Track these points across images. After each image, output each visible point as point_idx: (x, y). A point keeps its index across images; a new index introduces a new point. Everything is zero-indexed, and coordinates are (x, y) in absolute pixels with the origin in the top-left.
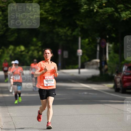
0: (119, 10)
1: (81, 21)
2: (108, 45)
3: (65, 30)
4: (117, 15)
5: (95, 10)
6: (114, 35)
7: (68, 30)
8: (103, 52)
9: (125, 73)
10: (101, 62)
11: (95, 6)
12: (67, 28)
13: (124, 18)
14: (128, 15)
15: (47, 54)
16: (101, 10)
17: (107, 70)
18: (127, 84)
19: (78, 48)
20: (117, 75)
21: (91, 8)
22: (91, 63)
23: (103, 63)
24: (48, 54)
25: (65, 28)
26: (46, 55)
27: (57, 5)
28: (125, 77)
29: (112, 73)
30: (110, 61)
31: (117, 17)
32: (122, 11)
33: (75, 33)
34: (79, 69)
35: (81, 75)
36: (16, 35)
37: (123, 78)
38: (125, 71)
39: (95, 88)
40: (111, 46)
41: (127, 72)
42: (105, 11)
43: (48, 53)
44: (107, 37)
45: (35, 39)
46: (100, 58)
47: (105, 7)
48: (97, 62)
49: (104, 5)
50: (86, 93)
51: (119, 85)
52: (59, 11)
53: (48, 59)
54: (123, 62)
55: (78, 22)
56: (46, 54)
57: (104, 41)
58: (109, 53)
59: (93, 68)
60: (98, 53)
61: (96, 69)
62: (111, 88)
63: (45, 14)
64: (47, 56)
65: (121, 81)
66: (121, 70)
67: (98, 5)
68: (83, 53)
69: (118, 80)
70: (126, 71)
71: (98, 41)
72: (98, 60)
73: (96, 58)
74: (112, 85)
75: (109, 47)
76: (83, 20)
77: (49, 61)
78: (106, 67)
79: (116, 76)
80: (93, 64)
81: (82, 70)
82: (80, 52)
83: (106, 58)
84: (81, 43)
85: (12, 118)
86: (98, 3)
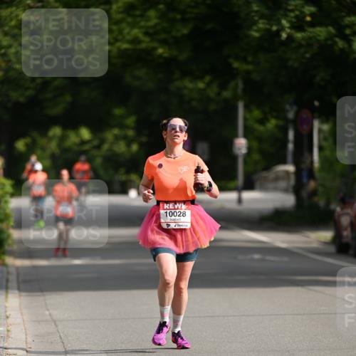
0: (348, 32)
1: (245, 60)
2: (316, 124)
3: (201, 85)
4: (341, 44)
5: (284, 35)
8: (304, 143)
10: (298, 173)
11: (284, 22)
12: (208, 78)
16: (299, 35)
17: (314, 193)
19: (236, 136)
20: (342, 209)
21: (274, 28)
22: (271, 175)
23: (305, 174)
25: (201, 78)
27: (179, 17)
29: (328, 203)
30: (322, 168)
31: (342, 50)
32: (354, 34)
33: (227, 94)
34: (239, 190)
35: (245, 207)
36: (68, 98)
39: (283, 242)
40: (326, 127)
42: (310, 38)
44: (316, 103)
45: (118, 111)
46: (297, 163)
47: (312, 24)
48: (287, 173)
49: (308, 19)
50: (257, 256)
51: (347, 233)
52: (185, 31)
55: (236, 65)
57: (305, 114)
58: (321, 148)
59: (276, 189)
60: (291, 146)
61: (286, 191)
62: (326, 243)
63: (147, 39)
65: (352, 224)
67: (294, 20)
68: (250, 149)
69: (345, 221)
71: (291, 115)
72: (291, 168)
73: (284, 162)
74: (327, 235)
75: (320, 131)
76: (250, 59)
78: (312, 184)
79: (338, 209)
80: (277, 179)
81: (247, 195)
82: (241, 144)
83: (312, 162)
84: (245, 119)
85: (55, 324)
86: (292, 14)
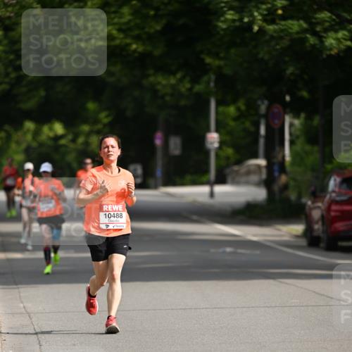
0: (318, 29)
1: (216, 56)
2: (288, 119)
3: (173, 81)
4: (312, 40)
5: (256, 28)
6: (305, 94)
7: (181, 80)
8: (275, 138)
9: (334, 195)
10: (269, 167)
11: (256, 14)
12: (179, 75)
13: (331, 49)
14: (342, 40)
15: (110, 147)
16: (271, 28)
17: (286, 187)
18: (340, 226)
19: (208, 130)
20: (313, 203)
21: (246, 20)
22: (243, 169)
23: (276, 168)
24: (111, 149)
25: (174, 73)
26: (106, 150)
27: (152, 13)
28: (334, 207)
29: (300, 197)
30: (293, 163)
31: (313, 46)
32: (326, 30)
33: (198, 88)
34: (211, 184)
35: (218, 200)
37: (329, 209)
38: (334, 191)
39: (254, 235)
40: (297, 122)
41: (339, 194)
42: (282, 31)
43: (113, 147)
44: (288, 98)
46: (268, 157)
47: (284, 18)
48: (259, 167)
49: (280, 12)
50: (228, 250)
51: (317, 227)
52: (158, 28)
53: (112, 161)
54: (329, 167)
55: (208, 60)
56: (108, 147)
57: (277, 108)
58: (292, 143)
59: (247, 183)
60: (262, 142)
61: (258, 184)
62: (297, 236)
63: (122, 36)
64: (109, 152)
65: (323, 217)
66: (324, 188)
67: (265, 13)
68: (222, 143)
69: (316, 214)
70: (337, 190)
71: (263, 109)
72: (262, 162)
73: (256, 156)
74: (298, 228)
75: (291, 125)
76: (222, 55)
77: (114, 165)
78: (284, 178)
79: (309, 203)
80: (248, 173)
81: (219, 189)
82: (213, 138)
83: (284, 157)
84: (217, 113)
85: (30, 317)
86: (264, 7)
